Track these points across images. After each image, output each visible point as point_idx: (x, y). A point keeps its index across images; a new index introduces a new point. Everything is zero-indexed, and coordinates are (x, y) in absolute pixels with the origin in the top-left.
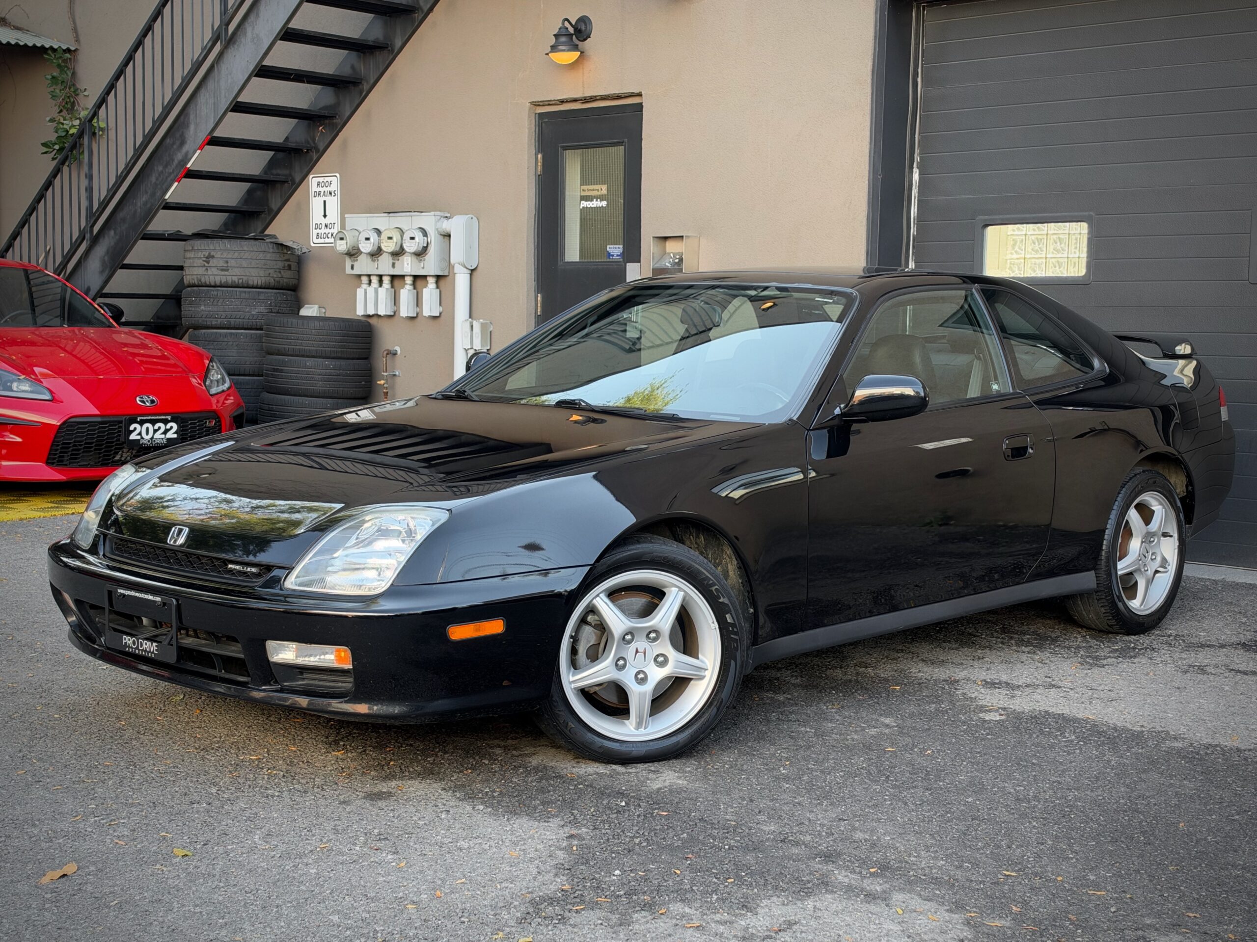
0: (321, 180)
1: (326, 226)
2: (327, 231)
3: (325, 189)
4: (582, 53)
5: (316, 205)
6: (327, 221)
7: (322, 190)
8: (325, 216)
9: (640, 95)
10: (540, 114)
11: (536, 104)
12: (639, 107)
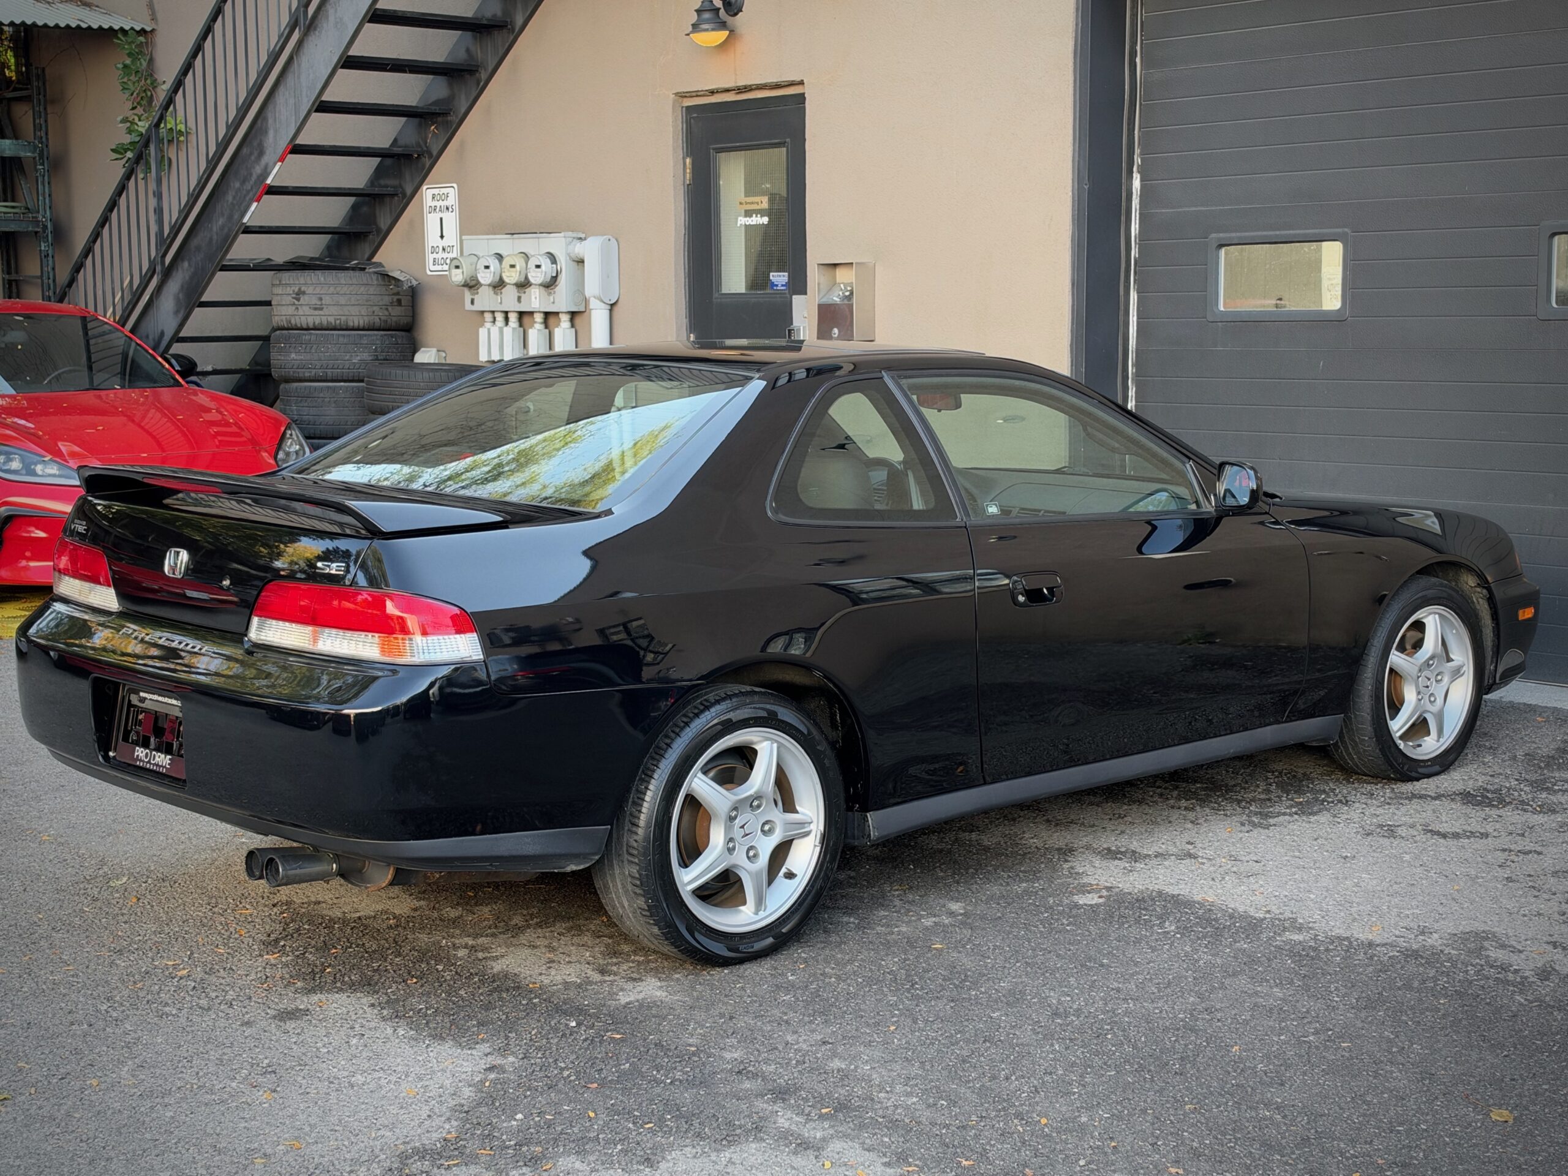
0: (436, 191)
1: (444, 249)
2: (445, 255)
3: (441, 203)
4: (732, 31)
5: (431, 222)
6: (445, 243)
7: (438, 204)
8: (442, 237)
9: (801, 83)
10: (688, 108)
11: (682, 95)
12: (801, 98)
